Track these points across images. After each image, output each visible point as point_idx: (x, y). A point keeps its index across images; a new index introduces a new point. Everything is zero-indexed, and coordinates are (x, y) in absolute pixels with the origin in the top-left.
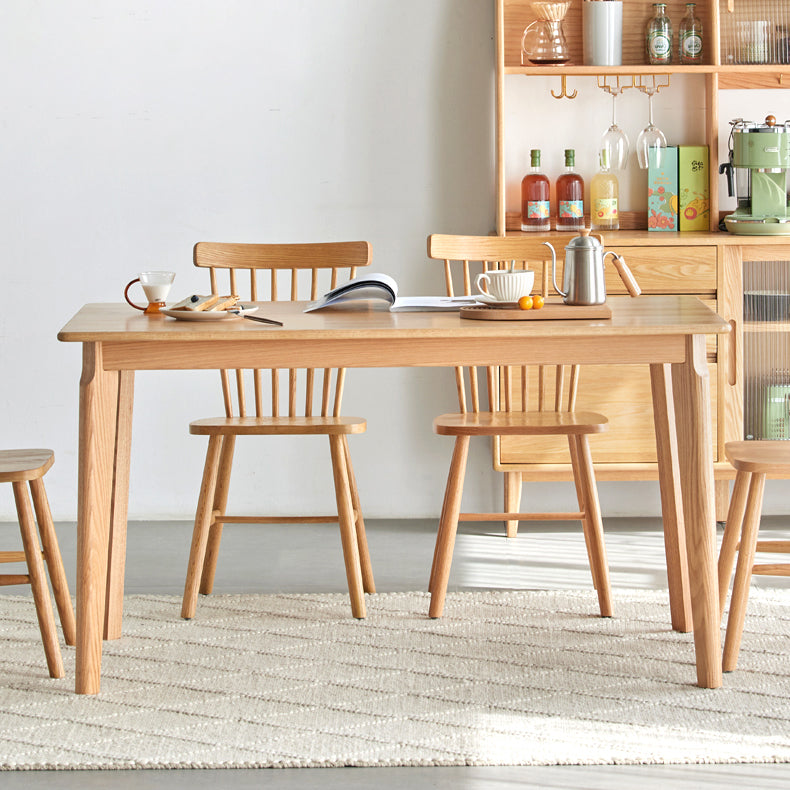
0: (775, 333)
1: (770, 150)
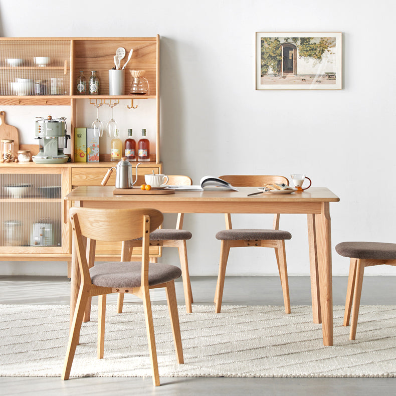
0: (52, 203)
1: (50, 130)
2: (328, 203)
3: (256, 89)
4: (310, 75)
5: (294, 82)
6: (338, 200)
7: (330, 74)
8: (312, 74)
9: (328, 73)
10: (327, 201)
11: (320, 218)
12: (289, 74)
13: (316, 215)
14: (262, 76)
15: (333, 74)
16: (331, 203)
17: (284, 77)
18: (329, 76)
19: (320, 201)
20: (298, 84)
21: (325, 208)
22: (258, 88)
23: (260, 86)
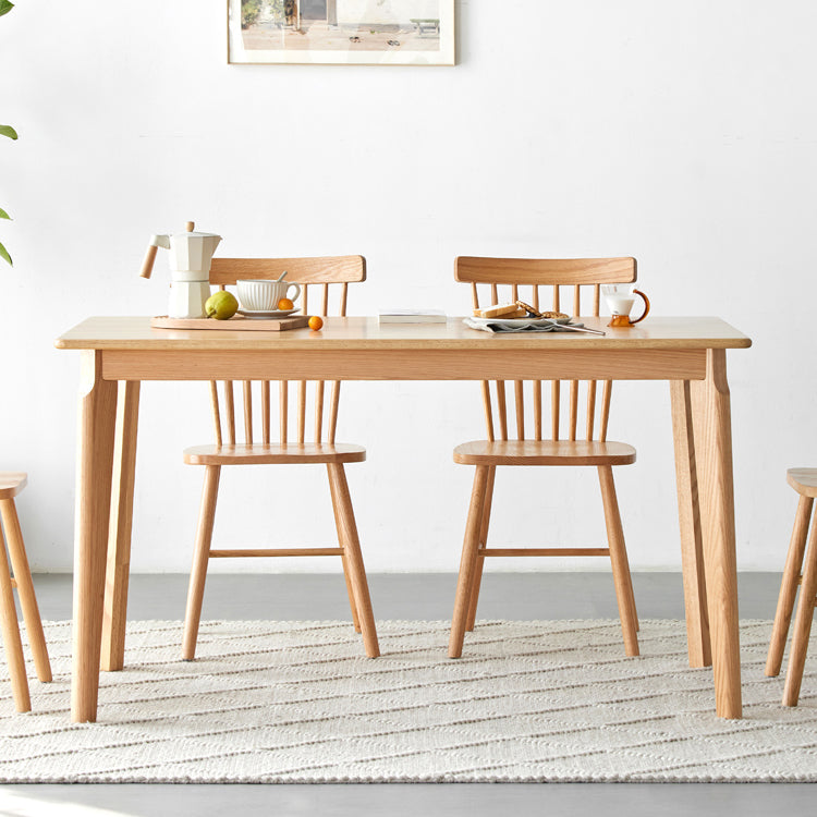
2: (723, 351)
3: (229, 63)
4: (371, 25)
5: (330, 43)
6: (747, 343)
7: (423, 24)
8: (374, 22)
9: (418, 22)
10: (719, 345)
11: (704, 391)
12: (318, 21)
13: (692, 383)
14: (244, 27)
15: (433, 24)
16: (728, 351)
17: (303, 32)
18: (422, 29)
19: (702, 345)
20: (341, 48)
21: (715, 366)
22: (234, 60)
23: (240, 54)
